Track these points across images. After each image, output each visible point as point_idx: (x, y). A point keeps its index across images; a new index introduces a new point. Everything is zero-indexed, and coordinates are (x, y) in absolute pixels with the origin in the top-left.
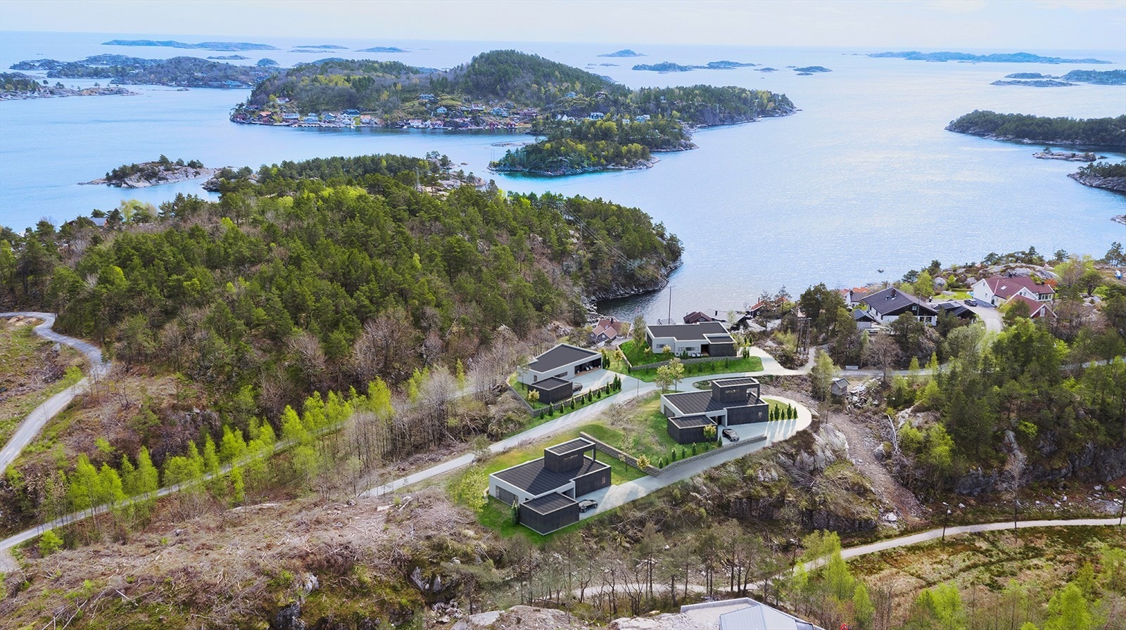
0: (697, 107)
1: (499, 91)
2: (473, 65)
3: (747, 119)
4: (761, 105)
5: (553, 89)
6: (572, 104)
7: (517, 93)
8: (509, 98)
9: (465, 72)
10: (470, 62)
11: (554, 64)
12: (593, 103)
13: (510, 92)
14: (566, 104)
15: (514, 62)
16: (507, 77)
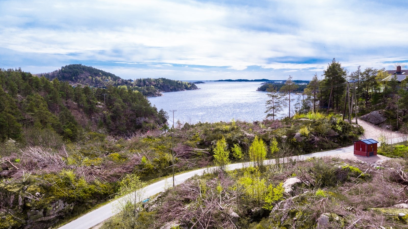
0: (161, 85)
1: (74, 79)
2: (62, 70)
3: (181, 90)
4: (185, 85)
5: (99, 78)
6: (107, 84)
7: (82, 80)
8: (79, 82)
9: (58, 72)
10: (61, 69)
11: (99, 70)
12: (117, 83)
13: (79, 80)
14: (105, 84)
15: (81, 69)
16: (77, 74)
